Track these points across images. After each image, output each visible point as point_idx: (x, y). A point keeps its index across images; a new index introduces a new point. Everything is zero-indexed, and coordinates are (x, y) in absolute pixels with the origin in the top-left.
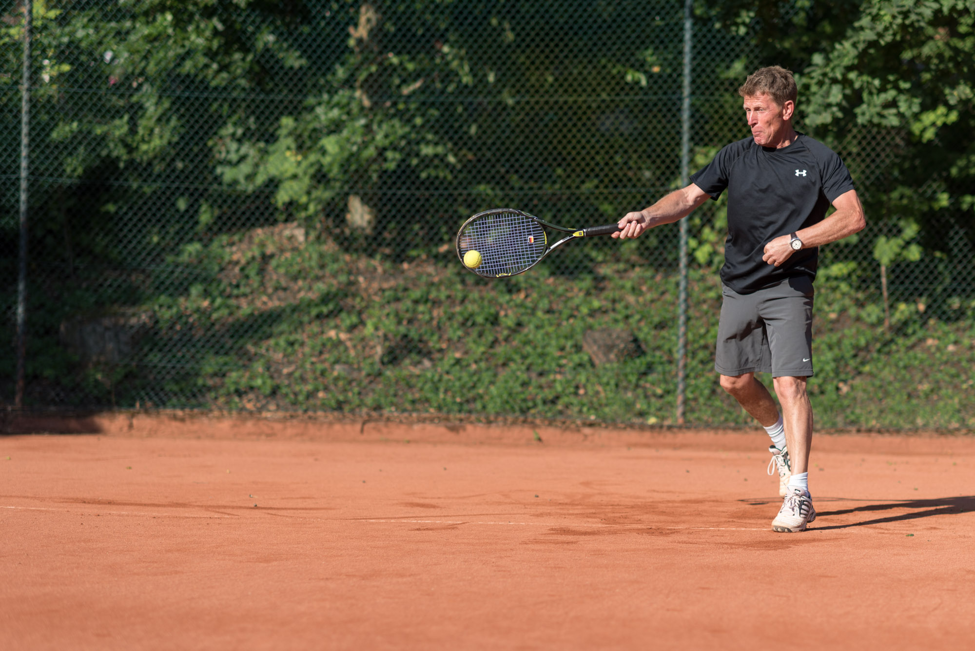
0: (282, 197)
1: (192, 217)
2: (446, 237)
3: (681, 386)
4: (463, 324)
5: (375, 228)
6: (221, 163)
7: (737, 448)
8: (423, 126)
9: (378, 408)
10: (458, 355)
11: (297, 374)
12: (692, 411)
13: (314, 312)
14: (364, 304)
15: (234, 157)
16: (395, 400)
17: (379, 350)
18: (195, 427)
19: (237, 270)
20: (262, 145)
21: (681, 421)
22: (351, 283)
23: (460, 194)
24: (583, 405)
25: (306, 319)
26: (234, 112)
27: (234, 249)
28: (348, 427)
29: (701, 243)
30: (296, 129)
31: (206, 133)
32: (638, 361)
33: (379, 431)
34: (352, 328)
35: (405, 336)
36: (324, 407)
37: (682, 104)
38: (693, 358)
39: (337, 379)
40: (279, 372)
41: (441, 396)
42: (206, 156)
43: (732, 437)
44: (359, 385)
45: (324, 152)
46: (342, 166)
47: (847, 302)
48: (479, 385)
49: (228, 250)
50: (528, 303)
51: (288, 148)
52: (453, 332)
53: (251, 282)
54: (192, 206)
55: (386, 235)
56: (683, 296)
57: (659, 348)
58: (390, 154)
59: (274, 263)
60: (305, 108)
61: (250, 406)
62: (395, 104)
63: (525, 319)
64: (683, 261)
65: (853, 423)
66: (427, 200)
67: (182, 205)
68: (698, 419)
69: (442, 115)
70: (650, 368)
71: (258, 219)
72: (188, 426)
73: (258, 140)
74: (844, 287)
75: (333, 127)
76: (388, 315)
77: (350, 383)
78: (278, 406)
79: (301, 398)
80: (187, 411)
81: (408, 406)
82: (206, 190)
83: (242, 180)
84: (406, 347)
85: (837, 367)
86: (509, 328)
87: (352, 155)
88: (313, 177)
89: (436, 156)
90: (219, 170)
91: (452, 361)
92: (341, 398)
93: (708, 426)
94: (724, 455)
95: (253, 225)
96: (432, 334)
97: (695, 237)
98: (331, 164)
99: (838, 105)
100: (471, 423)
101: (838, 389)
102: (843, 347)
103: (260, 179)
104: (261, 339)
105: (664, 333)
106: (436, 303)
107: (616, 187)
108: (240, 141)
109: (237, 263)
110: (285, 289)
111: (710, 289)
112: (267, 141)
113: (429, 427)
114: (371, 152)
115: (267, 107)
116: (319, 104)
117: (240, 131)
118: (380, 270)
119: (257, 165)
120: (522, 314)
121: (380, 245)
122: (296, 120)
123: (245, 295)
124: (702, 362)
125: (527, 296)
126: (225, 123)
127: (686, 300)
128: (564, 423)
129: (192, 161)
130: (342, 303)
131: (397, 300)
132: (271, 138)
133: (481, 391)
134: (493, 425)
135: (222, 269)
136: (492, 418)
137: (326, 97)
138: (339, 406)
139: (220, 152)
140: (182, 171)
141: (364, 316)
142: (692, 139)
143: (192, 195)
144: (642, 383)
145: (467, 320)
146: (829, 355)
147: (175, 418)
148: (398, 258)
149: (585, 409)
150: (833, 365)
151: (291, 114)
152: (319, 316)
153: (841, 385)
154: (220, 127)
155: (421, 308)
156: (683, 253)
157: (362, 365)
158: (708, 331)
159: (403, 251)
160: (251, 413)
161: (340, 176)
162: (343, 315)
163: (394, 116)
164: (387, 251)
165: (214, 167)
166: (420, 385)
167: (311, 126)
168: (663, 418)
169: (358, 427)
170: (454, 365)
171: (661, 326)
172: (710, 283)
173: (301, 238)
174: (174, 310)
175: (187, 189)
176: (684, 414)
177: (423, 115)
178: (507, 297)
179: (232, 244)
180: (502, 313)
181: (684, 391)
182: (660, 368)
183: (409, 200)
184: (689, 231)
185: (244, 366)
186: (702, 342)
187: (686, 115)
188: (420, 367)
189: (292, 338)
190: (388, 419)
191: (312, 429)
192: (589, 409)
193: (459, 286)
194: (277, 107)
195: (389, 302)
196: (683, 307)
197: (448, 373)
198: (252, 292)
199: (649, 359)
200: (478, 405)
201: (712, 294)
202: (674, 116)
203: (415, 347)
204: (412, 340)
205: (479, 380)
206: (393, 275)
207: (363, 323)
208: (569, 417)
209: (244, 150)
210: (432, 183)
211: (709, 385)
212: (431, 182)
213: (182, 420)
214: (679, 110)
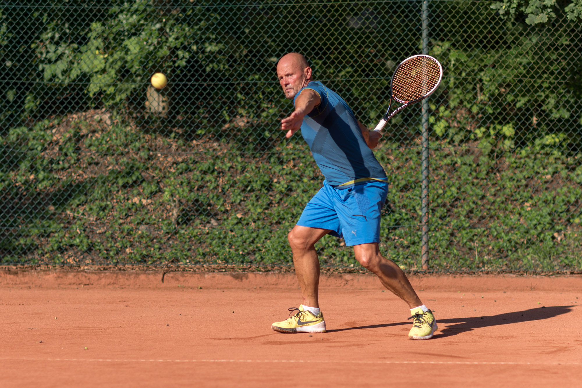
0: (93, 88)
1: (20, 107)
2: (228, 119)
3: (424, 239)
4: (244, 190)
5: (170, 113)
6: (42, 62)
7: (471, 289)
8: (208, 29)
9: (175, 260)
10: (239, 216)
11: (108, 234)
12: (433, 258)
13: (121, 182)
14: (162, 174)
15: (52, 56)
16: (189, 254)
17: (175, 212)
18: (26, 279)
19: (57, 148)
20: (75, 46)
21: (425, 267)
22: (150, 158)
23: (239, 84)
24: (344, 255)
25: (114, 189)
26: (52, 20)
27: (54, 131)
28: (151, 277)
29: (438, 119)
30: (103, 32)
31: (30, 38)
32: (388, 218)
33: (177, 280)
34: (153, 194)
35: (197, 201)
36: (130, 260)
37: (421, 6)
38: (434, 215)
39: (141, 237)
40: (92, 231)
41: (227, 250)
42: (30, 56)
43: (467, 280)
44: (159, 242)
45: (127, 51)
46: (141, 62)
47: (560, 166)
48: (257, 240)
49: (49, 132)
50: (296, 171)
51: (98, 48)
52: (235, 196)
53: (69, 158)
54: (19, 98)
55: (179, 117)
56: (425, 164)
57: (404, 206)
58: (180, 53)
59: (87, 142)
60: (111, 16)
61: (71, 261)
62: (184, 11)
63: (294, 184)
64: (425, 135)
65: (567, 266)
66: (213, 89)
67: (11, 96)
68: (439, 265)
69: (223, 19)
70: (398, 224)
71: (73, 108)
72: (20, 278)
73: (72, 42)
74: (557, 153)
75: (133, 31)
76: (182, 183)
77: (152, 240)
78: (93, 260)
79: (111, 253)
80: (19, 265)
81: (199, 258)
82: (31, 84)
83: (60, 76)
84: (197, 210)
85: (552, 220)
86: (281, 192)
87: (150, 53)
88: (118, 71)
89: (220, 52)
90: (40, 67)
91: (235, 221)
92: (144, 252)
93: (447, 271)
94: (462, 295)
95: (71, 112)
96: (218, 199)
97: (434, 115)
98: (132, 60)
99: (552, 7)
100: (253, 271)
101: (553, 238)
102: (556, 202)
103: (74, 74)
104: (78, 206)
105: (408, 194)
106: (221, 173)
107: (367, 75)
108: (57, 44)
109: (57, 142)
110: (97, 164)
111: (446, 156)
112: (80, 44)
113: (218, 276)
114: (165, 51)
115: (80, 15)
116: (122, 12)
117: (57, 36)
118: (174, 147)
119: (72, 63)
120: (292, 181)
121: (174, 126)
122: (103, 25)
123: (63, 169)
124: (442, 218)
125: (294, 166)
126: (45, 29)
127: (427, 168)
128: (329, 270)
129: (19, 61)
130: (143, 174)
131: (188, 170)
132: (84, 40)
133: (259, 245)
134: (270, 273)
135: (44, 149)
136: (269, 268)
137: (126, 5)
138: (144, 259)
139: (41, 53)
140: (11, 69)
141: (161, 185)
142: (430, 35)
143: (19, 88)
144: (391, 236)
145: (247, 186)
146: (545, 211)
147: (9, 272)
148: (189, 137)
149: (345, 258)
150: (548, 218)
151: (99, 20)
152: (124, 186)
153: (556, 235)
154: (41, 33)
155: (208, 177)
156: (423, 128)
157: (161, 225)
158: (445, 192)
159: (194, 131)
160: (71, 267)
161: (141, 72)
162: (144, 184)
163: (184, 20)
164: (180, 131)
165: (37, 66)
166: (209, 241)
167: (114, 30)
168: (411, 265)
169: (160, 277)
170: (237, 223)
171: (405, 188)
172: (446, 152)
173: (109, 122)
174: (7, 183)
175: (15, 84)
176: (427, 261)
177: (208, 20)
178: (280, 167)
179: (53, 127)
180: (275, 180)
181: (427, 243)
182: (406, 224)
183: (197, 89)
184: (429, 111)
185: (65, 228)
186: (439, 201)
187: (424, 15)
188: (208, 225)
189: (103, 204)
190: (184, 270)
191: (122, 279)
192: (348, 259)
193: (239, 159)
194: (87, 16)
195: (181, 173)
196: (425, 173)
197: (232, 231)
198: (69, 167)
199: (397, 216)
200: (257, 256)
201: (447, 161)
202: (415, 16)
203: (205, 210)
204: (202, 204)
205: (257, 236)
206: (184, 150)
207: (160, 190)
208: (333, 265)
209: (60, 50)
210: (216, 75)
211: (447, 237)
212: (214, 75)
213: (16, 273)
214: (419, 11)
